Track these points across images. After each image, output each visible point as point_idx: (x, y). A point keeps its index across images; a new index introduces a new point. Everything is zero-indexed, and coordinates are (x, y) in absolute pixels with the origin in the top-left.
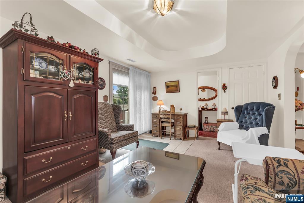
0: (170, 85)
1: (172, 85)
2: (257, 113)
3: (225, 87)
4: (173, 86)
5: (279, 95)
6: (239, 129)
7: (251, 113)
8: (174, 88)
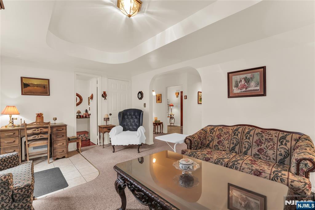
0: (32, 84)
1: (36, 84)
2: (134, 117)
3: (104, 95)
4: (38, 86)
5: (145, 104)
6: (123, 131)
7: (130, 117)
8: (39, 88)
